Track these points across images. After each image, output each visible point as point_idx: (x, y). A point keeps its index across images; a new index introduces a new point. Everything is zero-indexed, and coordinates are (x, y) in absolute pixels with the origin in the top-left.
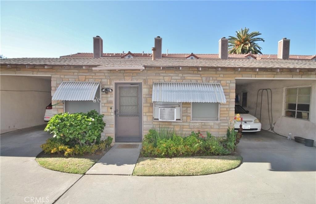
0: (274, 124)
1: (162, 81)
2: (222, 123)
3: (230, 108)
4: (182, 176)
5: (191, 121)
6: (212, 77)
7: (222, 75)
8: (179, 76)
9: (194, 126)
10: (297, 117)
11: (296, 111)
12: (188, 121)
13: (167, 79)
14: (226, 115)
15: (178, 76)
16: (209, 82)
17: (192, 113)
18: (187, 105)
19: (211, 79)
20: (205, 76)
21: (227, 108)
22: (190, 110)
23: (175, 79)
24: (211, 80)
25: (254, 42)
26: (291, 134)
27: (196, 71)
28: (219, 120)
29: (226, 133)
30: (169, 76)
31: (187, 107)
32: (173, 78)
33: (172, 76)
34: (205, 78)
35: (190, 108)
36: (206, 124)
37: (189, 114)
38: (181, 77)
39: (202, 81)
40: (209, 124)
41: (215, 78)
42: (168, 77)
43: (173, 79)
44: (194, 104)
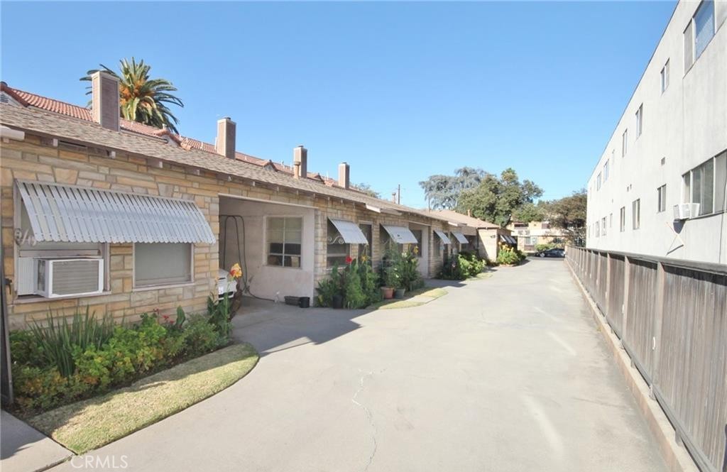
0: (250, 281)
1: (50, 180)
2: (198, 285)
3: (211, 253)
4: (197, 403)
5: (134, 290)
6: (179, 186)
7: (196, 185)
8: (101, 171)
9: (140, 301)
10: (285, 265)
11: (284, 255)
12: (127, 291)
13: (63, 175)
14: (206, 269)
15: (98, 172)
16: (172, 196)
17: (136, 269)
18: (123, 249)
19: (177, 189)
20: (164, 181)
21: (206, 254)
22: (131, 263)
23: (89, 180)
24: (177, 192)
25: (161, 102)
26: (280, 294)
27: (144, 166)
28: (193, 280)
29: (205, 307)
30: (71, 168)
31: (124, 255)
32: (82, 174)
33: (79, 170)
34: (164, 186)
35: (130, 257)
36: (168, 292)
37: (128, 272)
38: (106, 176)
39: (159, 192)
40: (174, 291)
41: (183, 189)
42: (67, 171)
43: (83, 179)
44: (140, 246)
